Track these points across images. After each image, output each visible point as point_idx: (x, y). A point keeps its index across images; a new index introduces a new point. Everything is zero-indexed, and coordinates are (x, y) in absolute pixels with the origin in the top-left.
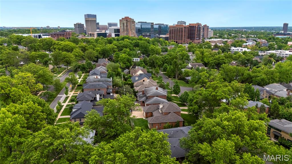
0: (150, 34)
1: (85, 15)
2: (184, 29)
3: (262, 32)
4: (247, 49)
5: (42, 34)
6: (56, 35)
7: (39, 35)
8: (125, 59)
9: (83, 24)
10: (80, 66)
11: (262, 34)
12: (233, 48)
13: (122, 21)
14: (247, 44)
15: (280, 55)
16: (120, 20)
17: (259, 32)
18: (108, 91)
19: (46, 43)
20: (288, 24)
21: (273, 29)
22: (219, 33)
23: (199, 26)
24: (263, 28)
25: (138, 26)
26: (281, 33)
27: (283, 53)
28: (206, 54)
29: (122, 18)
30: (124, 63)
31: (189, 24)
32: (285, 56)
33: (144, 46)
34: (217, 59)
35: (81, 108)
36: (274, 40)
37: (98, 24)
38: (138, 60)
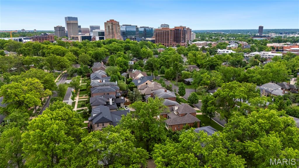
0: (135, 37)
1: (66, 18)
2: (170, 32)
3: (240, 35)
4: (232, 50)
5: (22, 38)
6: (38, 39)
7: (19, 39)
8: (122, 62)
9: (64, 27)
10: (76, 70)
11: (240, 37)
12: (219, 50)
13: (107, 24)
14: (231, 46)
15: (264, 56)
16: (105, 23)
17: (237, 34)
18: (117, 94)
19: (33, 46)
20: (263, 27)
21: (248, 32)
22: (200, 36)
23: (184, 29)
24: (239, 31)
25: (123, 29)
26: (257, 35)
27: (266, 54)
28: (198, 56)
29: (107, 21)
30: (121, 67)
31: (175, 27)
32: (268, 57)
33: (136, 49)
34: (210, 61)
35: (101, 113)
36: (253, 42)
37: (80, 27)
38: (132, 63)
